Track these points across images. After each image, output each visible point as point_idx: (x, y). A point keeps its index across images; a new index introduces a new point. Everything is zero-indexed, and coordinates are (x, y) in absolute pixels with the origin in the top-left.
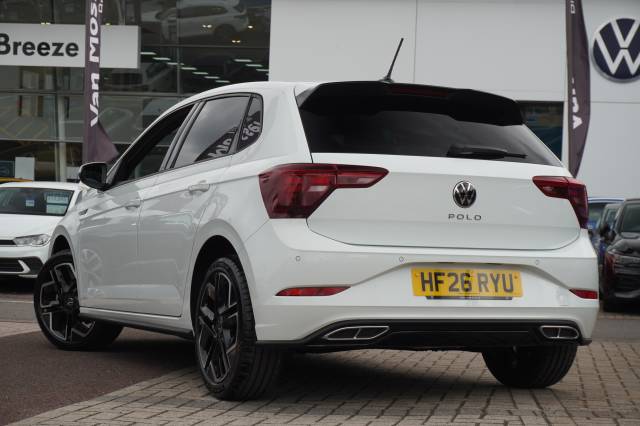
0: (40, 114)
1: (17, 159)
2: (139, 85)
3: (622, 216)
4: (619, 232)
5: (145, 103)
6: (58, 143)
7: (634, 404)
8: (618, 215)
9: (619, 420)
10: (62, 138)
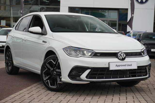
0: (5, 10)
1: (1, 21)
2: (28, 3)
3: (143, 35)
4: (142, 40)
5: (30, 8)
6: (11, 17)
7: (150, 82)
8: (142, 35)
9: (148, 85)
10: (12, 16)
